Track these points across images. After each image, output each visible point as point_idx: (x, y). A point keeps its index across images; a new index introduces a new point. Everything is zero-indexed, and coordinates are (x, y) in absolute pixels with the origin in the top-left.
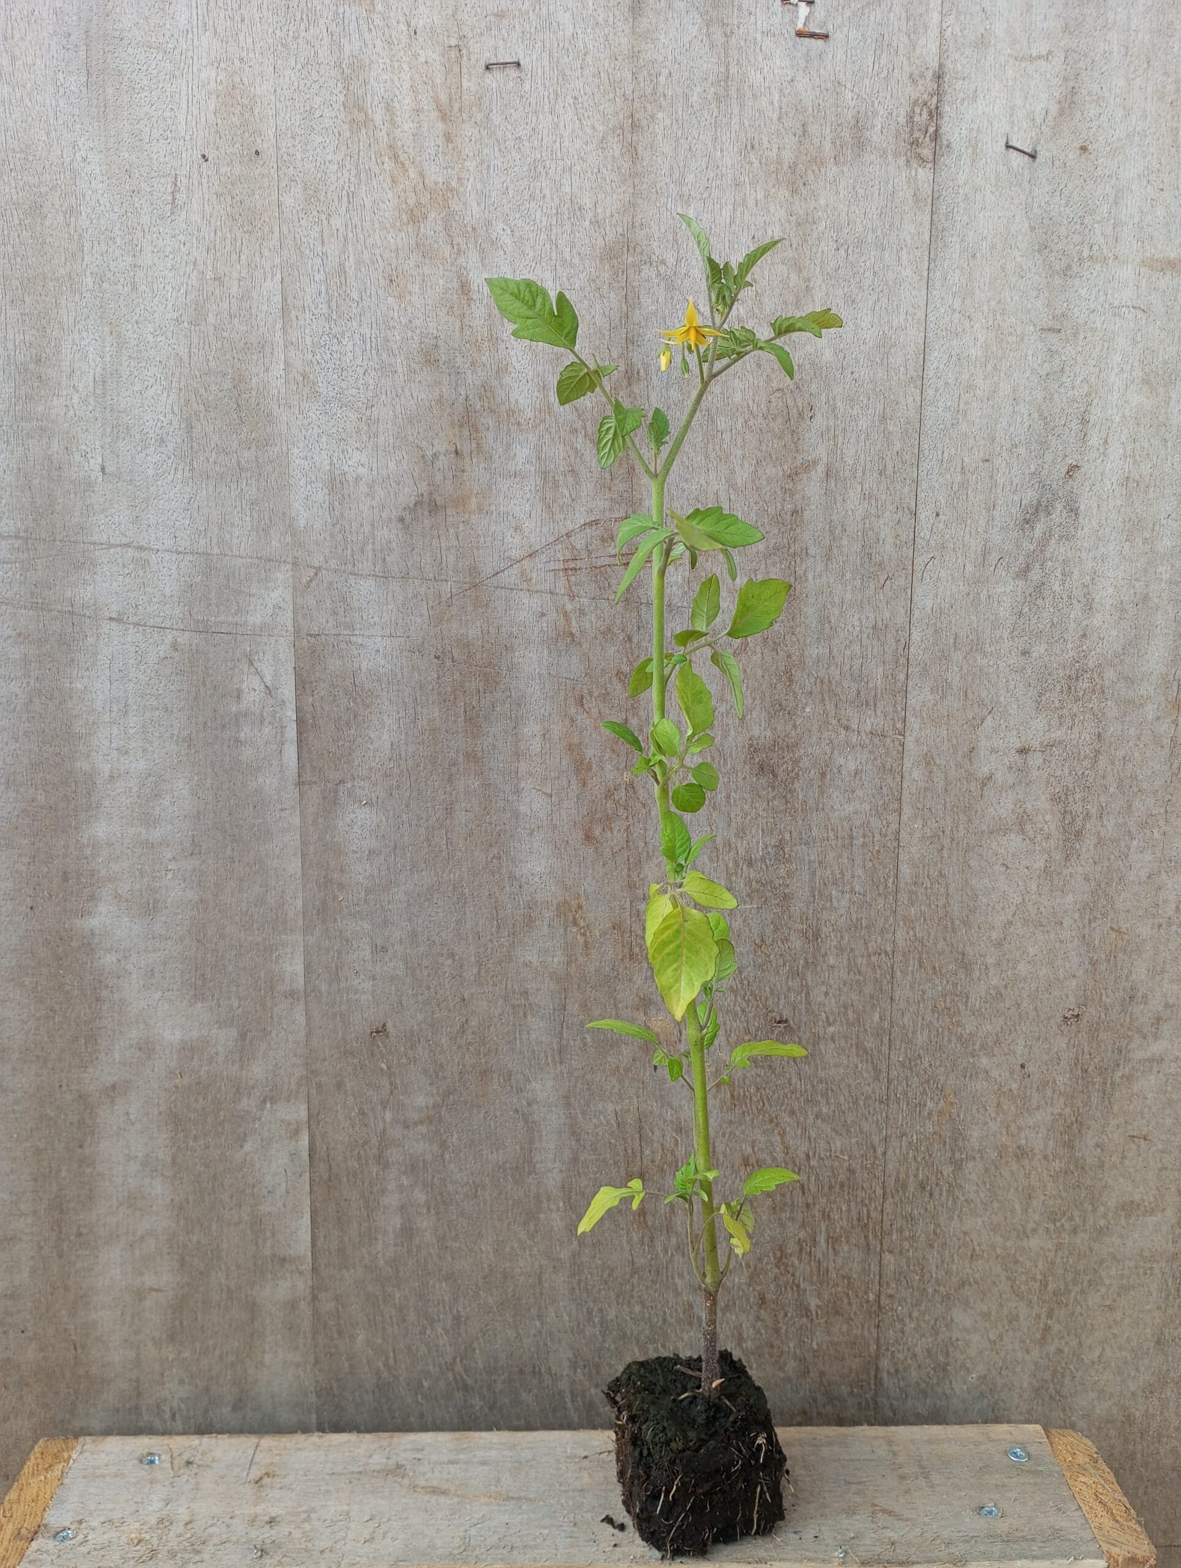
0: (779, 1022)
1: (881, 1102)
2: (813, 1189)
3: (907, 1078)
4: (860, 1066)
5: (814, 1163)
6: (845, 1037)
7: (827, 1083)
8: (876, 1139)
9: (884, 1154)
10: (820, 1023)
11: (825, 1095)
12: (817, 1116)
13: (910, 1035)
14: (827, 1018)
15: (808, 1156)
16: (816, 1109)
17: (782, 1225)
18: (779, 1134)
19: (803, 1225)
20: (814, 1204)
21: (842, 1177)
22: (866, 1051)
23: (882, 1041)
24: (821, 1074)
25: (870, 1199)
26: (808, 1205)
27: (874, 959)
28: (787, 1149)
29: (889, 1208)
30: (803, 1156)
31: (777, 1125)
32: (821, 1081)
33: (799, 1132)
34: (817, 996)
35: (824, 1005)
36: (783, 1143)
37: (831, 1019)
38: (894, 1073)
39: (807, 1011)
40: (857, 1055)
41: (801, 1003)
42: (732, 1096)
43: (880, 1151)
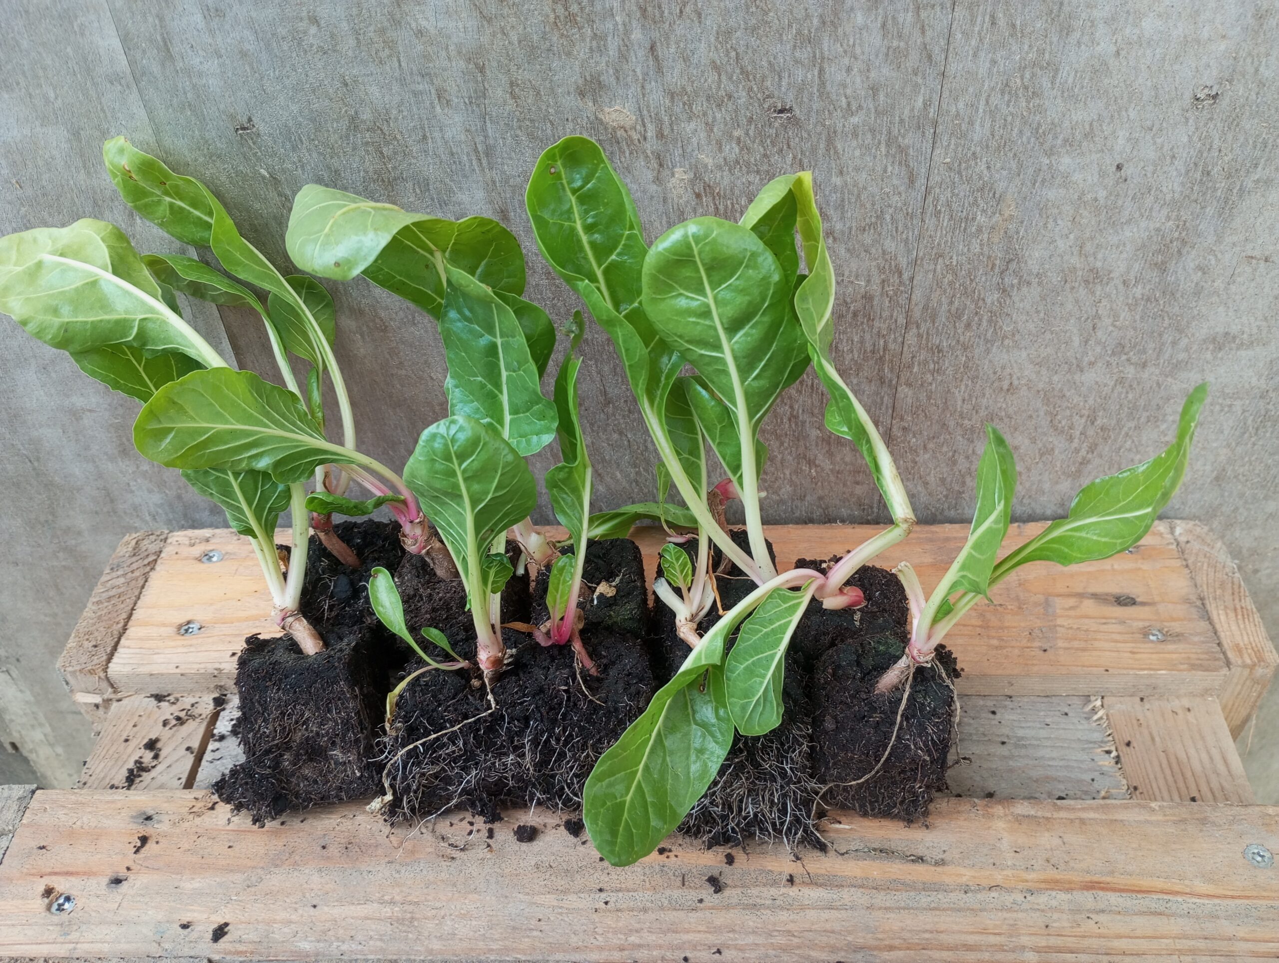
0: (782, 111)
4: (890, 168)
6: (873, 130)
8: (903, 261)
9: (912, 278)
10: (838, 112)
13: (965, 127)
14: (849, 104)
22: (899, 149)
25: (890, 329)
29: (911, 338)
34: (836, 72)
35: (845, 86)
37: (854, 106)
39: (821, 95)
40: (888, 154)
41: (812, 83)
43: (907, 275)
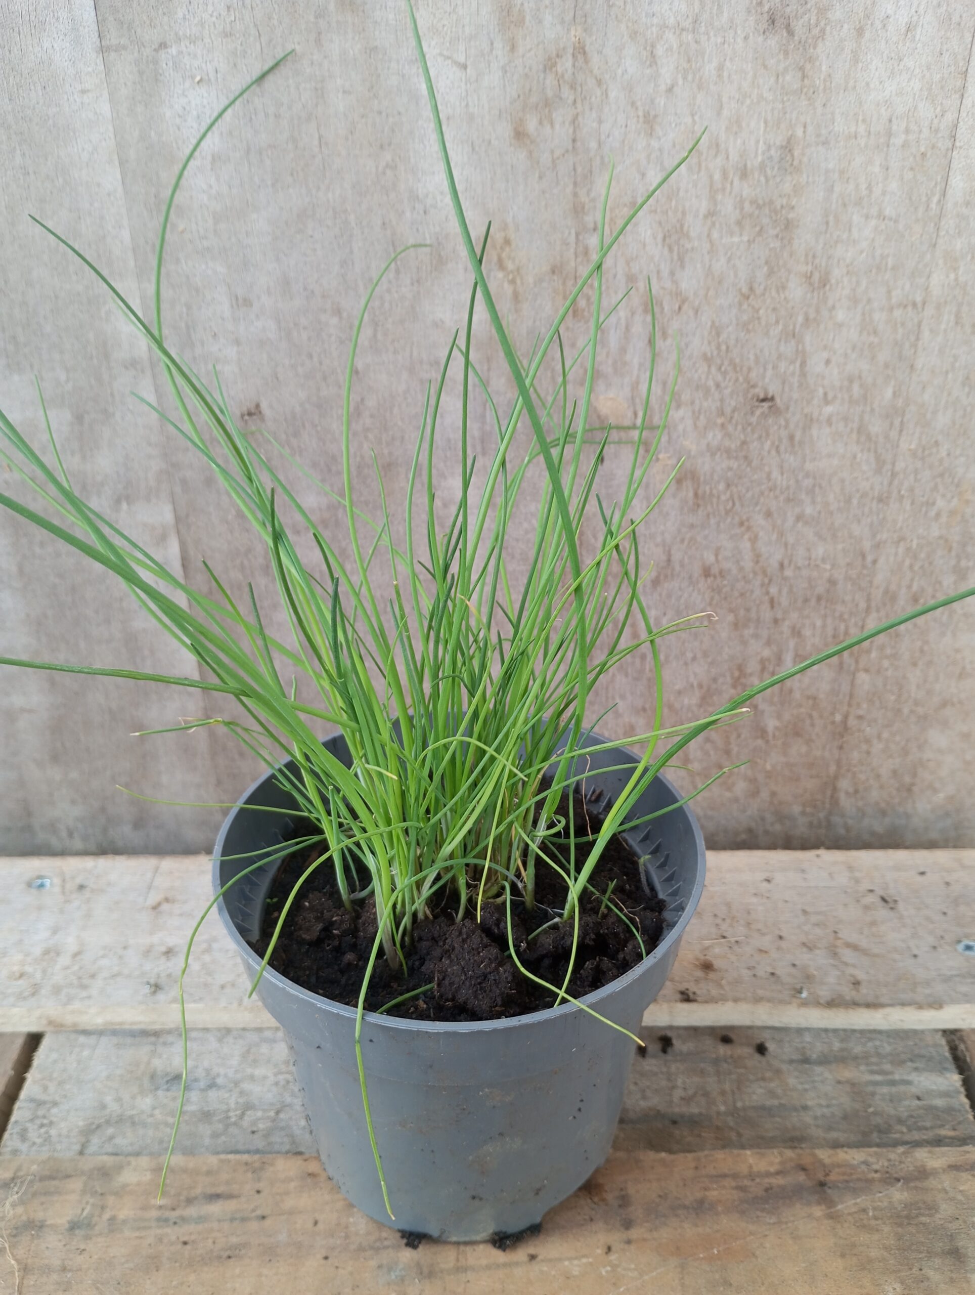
0: (763, 400)
1: (880, 500)
2: (785, 601)
3: (916, 472)
4: (859, 455)
5: (788, 573)
6: (846, 419)
7: (815, 478)
8: (867, 545)
9: (875, 562)
10: (815, 402)
11: (811, 492)
12: (799, 518)
13: (929, 416)
14: (825, 394)
15: (782, 565)
16: (797, 510)
17: (744, 643)
18: (750, 539)
19: (768, 643)
20: (784, 619)
21: (820, 590)
22: (869, 438)
23: (892, 424)
24: (809, 466)
25: (851, 614)
26: (776, 621)
27: (897, 313)
28: (757, 558)
30: (776, 565)
31: (749, 528)
32: (807, 475)
33: (774, 537)
34: (816, 365)
35: (823, 378)
36: (753, 549)
37: (830, 396)
38: (900, 465)
39: (800, 385)
40: (858, 442)
41: (793, 374)
42: (696, 495)
43: (869, 559)
